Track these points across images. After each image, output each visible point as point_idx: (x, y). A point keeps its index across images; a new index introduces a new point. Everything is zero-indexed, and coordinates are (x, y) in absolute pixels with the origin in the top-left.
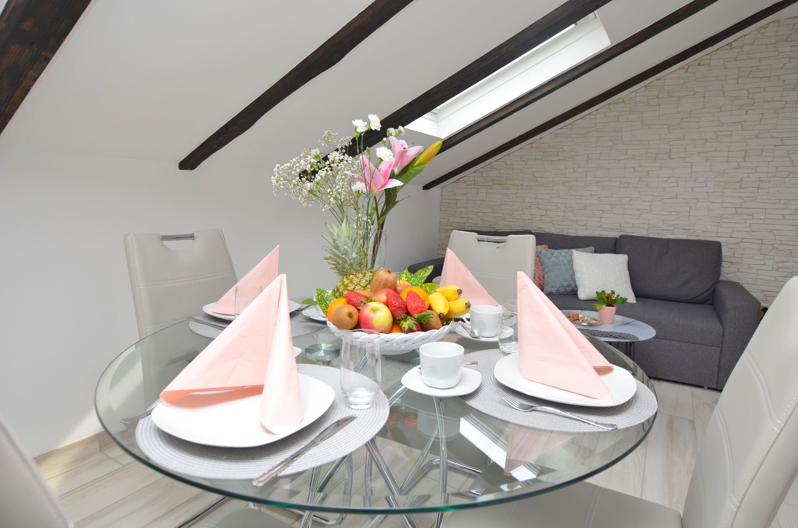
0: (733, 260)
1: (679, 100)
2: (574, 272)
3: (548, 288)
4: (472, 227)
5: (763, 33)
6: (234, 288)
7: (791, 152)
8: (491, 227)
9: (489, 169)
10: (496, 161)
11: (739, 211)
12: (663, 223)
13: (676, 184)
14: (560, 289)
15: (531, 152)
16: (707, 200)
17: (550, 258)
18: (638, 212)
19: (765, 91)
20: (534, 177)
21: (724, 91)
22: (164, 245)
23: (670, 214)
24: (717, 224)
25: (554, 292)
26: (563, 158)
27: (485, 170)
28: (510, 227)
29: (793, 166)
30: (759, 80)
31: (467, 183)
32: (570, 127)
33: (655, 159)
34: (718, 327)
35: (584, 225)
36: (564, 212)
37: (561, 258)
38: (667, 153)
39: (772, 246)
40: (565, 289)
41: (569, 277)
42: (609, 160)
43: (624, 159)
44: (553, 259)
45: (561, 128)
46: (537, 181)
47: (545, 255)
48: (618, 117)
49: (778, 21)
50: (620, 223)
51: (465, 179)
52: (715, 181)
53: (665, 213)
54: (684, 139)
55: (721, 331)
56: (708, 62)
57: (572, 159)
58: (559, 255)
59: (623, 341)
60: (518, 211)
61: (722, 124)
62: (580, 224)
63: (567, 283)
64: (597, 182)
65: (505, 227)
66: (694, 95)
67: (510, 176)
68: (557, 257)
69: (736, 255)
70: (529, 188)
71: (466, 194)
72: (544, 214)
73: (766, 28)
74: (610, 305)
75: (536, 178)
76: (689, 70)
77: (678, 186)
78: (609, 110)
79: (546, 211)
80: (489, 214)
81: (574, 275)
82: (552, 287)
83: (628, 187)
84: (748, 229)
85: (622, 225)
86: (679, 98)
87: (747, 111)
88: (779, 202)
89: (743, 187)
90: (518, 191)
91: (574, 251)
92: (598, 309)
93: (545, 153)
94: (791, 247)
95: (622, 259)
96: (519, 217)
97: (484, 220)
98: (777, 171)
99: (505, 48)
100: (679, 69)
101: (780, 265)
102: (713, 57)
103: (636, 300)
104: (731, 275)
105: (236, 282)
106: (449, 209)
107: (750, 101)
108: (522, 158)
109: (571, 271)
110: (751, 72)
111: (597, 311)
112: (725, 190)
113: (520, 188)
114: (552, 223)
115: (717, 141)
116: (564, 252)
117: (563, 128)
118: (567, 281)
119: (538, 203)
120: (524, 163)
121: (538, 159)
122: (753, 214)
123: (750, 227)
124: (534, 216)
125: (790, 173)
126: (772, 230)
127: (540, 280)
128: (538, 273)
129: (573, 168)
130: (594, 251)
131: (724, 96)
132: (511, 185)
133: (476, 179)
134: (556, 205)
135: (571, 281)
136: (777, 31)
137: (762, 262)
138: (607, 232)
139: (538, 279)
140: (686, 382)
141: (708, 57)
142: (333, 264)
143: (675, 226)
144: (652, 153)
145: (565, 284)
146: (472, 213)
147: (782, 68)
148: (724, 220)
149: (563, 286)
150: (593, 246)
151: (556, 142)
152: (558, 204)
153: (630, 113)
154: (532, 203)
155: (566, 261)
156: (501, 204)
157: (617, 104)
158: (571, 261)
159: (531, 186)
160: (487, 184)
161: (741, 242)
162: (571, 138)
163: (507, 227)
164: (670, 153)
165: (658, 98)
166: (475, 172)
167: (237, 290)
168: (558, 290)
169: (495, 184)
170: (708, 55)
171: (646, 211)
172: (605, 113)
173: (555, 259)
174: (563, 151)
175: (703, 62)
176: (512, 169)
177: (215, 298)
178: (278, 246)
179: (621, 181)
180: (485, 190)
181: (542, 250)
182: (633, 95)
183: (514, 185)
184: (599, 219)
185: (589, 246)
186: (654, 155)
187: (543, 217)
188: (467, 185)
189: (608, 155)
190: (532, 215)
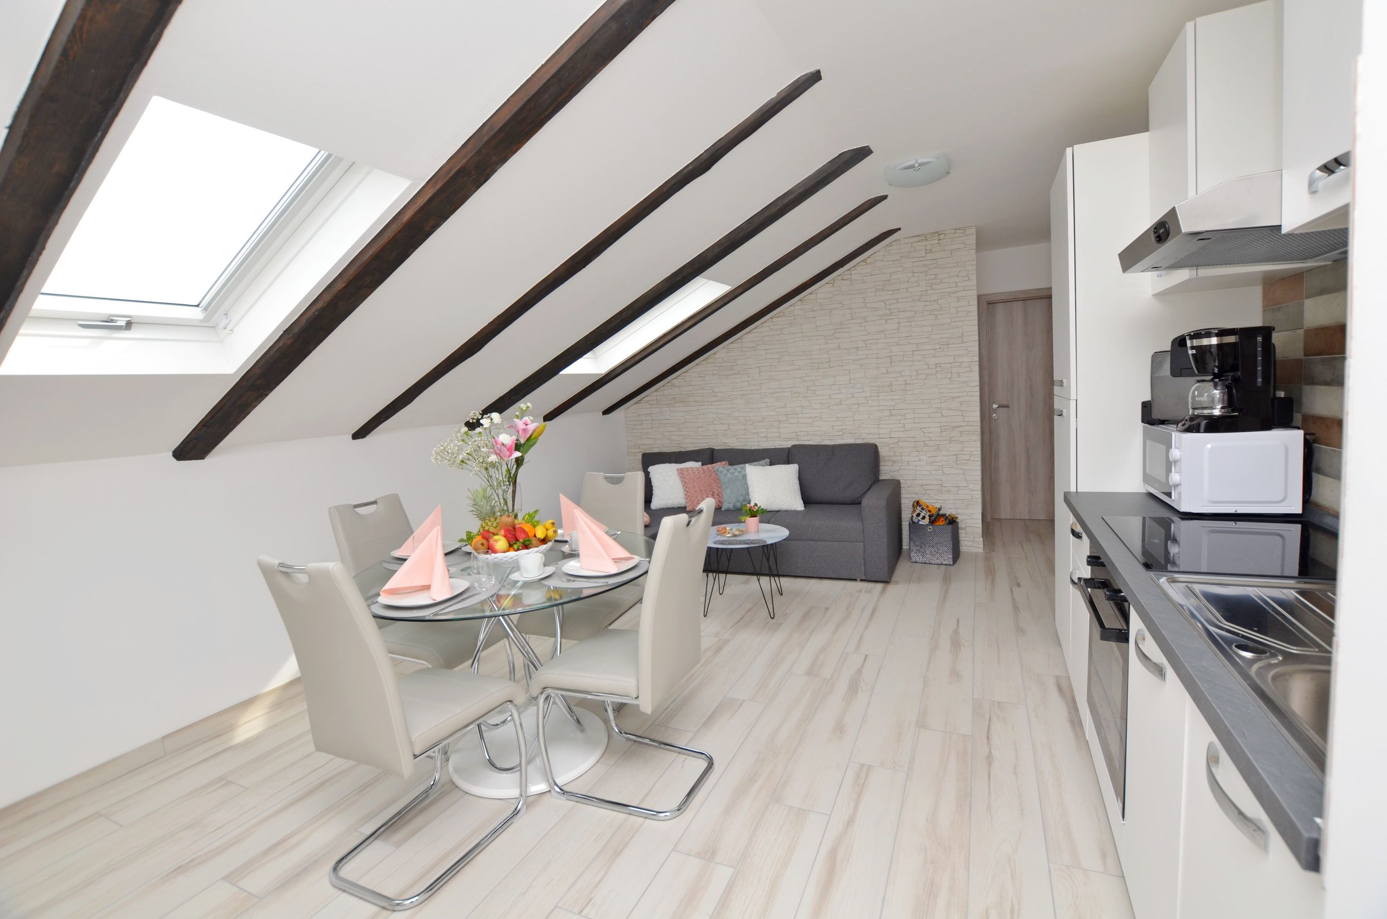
0: (895, 459)
1: (830, 313)
2: (748, 487)
3: (726, 504)
5: (889, 251)
6: (412, 536)
7: (926, 356)
9: (670, 387)
10: (675, 378)
11: (894, 412)
12: (833, 429)
13: (838, 392)
14: (737, 504)
16: (866, 405)
17: (725, 475)
18: (811, 420)
19: (898, 302)
20: (713, 392)
21: (866, 303)
22: (355, 511)
23: (838, 420)
24: (877, 426)
25: (731, 507)
26: (737, 372)
27: (666, 388)
28: (696, 445)
29: (929, 368)
30: (892, 292)
31: (649, 402)
32: (739, 341)
33: (818, 369)
34: (859, 524)
36: (745, 425)
37: (736, 474)
38: (827, 362)
39: (923, 443)
40: (742, 504)
41: (744, 491)
42: (778, 371)
43: (792, 370)
44: (729, 475)
45: (732, 343)
46: (716, 396)
47: (721, 472)
49: (898, 240)
50: (796, 432)
51: (647, 398)
52: (870, 386)
53: (833, 419)
54: (839, 348)
55: (861, 527)
56: (849, 276)
57: (746, 372)
58: (734, 471)
59: (753, 545)
60: (702, 427)
61: (869, 334)
62: (761, 436)
63: (742, 497)
64: (771, 393)
66: (842, 307)
67: (691, 393)
68: (733, 473)
69: (896, 453)
71: (649, 414)
72: (727, 429)
73: (891, 246)
74: (753, 516)
75: (715, 393)
76: (835, 285)
77: (840, 393)
78: (772, 324)
79: (728, 426)
80: (675, 433)
81: (748, 489)
82: (729, 503)
83: (799, 397)
85: (798, 434)
86: (830, 310)
87: (887, 321)
88: (923, 402)
89: (893, 390)
90: (700, 407)
91: (747, 465)
92: (743, 520)
93: (720, 367)
94: (938, 443)
95: (793, 468)
96: (704, 434)
97: (670, 440)
98: (918, 374)
99: (625, 313)
100: (827, 283)
101: (932, 459)
102: (853, 272)
103: (805, 507)
104: (895, 473)
105: (412, 533)
106: (635, 431)
107: (888, 312)
108: (700, 374)
109: (745, 486)
110: (885, 285)
111: (744, 522)
112: (880, 394)
113: (701, 404)
114: (735, 437)
115: (867, 349)
116: (738, 467)
117: (736, 342)
119: (720, 418)
120: (702, 379)
121: (715, 374)
122: (905, 415)
123: (904, 427)
124: (718, 432)
125: (928, 375)
126: (921, 428)
127: (720, 497)
128: (717, 491)
129: (748, 381)
130: (769, 464)
131: (866, 307)
132: (692, 401)
133: (658, 398)
134: (737, 419)
135: (746, 495)
136: (899, 249)
137: (917, 459)
139: (717, 497)
140: (841, 577)
141: (849, 272)
142: (476, 515)
143: (844, 431)
144: (815, 363)
145: (741, 499)
146: (659, 433)
147: (908, 282)
148: (882, 422)
149: (739, 501)
150: (769, 459)
151: (729, 357)
152: (738, 418)
153: (791, 326)
154: (715, 419)
155: (740, 477)
156: (685, 422)
157: (778, 317)
158: (744, 476)
159: (711, 402)
160: (670, 402)
161: (899, 441)
162: (742, 351)
163: (693, 445)
164: (830, 361)
165: (812, 311)
166: (656, 391)
167: (414, 538)
168: (734, 505)
169: (677, 402)
170: (848, 270)
171: (817, 419)
172: (769, 326)
173: (731, 475)
174: (737, 365)
175: (845, 277)
176: (692, 385)
177: (398, 546)
178: (440, 506)
179: (791, 391)
180: (668, 409)
181: (719, 468)
182: (792, 308)
183: (696, 401)
184: (777, 430)
185: (765, 459)
186: (817, 365)
187: (726, 432)
188: (650, 405)
189: (777, 367)
190: (716, 430)
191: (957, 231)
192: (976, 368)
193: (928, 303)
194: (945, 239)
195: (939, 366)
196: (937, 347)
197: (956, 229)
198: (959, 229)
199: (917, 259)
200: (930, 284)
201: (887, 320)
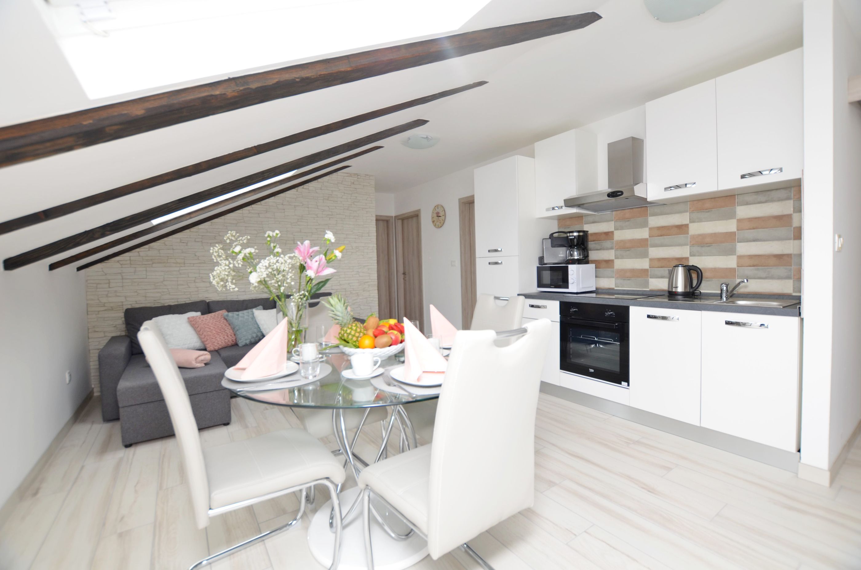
1: (295, 208)
2: (258, 326)
3: (243, 341)
4: (132, 305)
5: (332, 177)
7: (351, 242)
8: (155, 302)
14: (252, 340)
15: (190, 236)
17: (236, 319)
19: (336, 209)
20: (196, 256)
21: (318, 206)
29: (353, 249)
30: (332, 202)
31: (121, 263)
33: (286, 244)
35: (244, 291)
37: (246, 317)
41: (256, 330)
42: (256, 243)
44: (240, 319)
46: (198, 259)
47: (232, 317)
48: (259, 214)
54: (300, 232)
58: (243, 315)
60: (183, 285)
65: (171, 300)
66: (303, 206)
67: (172, 255)
68: (243, 317)
70: (192, 265)
71: (120, 273)
72: (209, 286)
75: (198, 257)
80: (152, 291)
82: (246, 340)
84: (339, 284)
86: (295, 206)
88: (350, 268)
90: (182, 268)
91: (254, 310)
93: (204, 236)
94: (358, 292)
96: (185, 291)
97: (146, 297)
102: (310, 185)
107: (330, 213)
108: (182, 240)
109: (256, 326)
110: (329, 197)
113: (182, 265)
114: (216, 292)
116: (246, 312)
118: (255, 333)
119: (201, 277)
120: (185, 244)
121: (198, 242)
128: (230, 332)
130: (264, 309)
131: (317, 208)
132: (173, 263)
135: (258, 332)
136: (337, 178)
138: (261, 295)
139: (231, 337)
145: (254, 335)
146: (131, 291)
147: (342, 198)
150: (261, 305)
151: (212, 229)
153: (266, 213)
154: (197, 278)
155: (250, 319)
156: (164, 280)
158: (253, 318)
159: (194, 264)
160: (145, 263)
162: (225, 226)
165: (282, 204)
168: (250, 341)
169: (155, 263)
172: (249, 210)
173: (242, 319)
176: (173, 249)
180: (144, 269)
183: (176, 263)
185: (259, 306)
186: (285, 241)
188: (121, 265)
189: (254, 240)
190: (198, 287)
191: (366, 176)
192: (375, 251)
193: (352, 212)
194: (360, 178)
195: (358, 248)
196: (357, 237)
197: (366, 175)
198: (367, 175)
199: (346, 186)
200: (353, 201)
201: (330, 218)
